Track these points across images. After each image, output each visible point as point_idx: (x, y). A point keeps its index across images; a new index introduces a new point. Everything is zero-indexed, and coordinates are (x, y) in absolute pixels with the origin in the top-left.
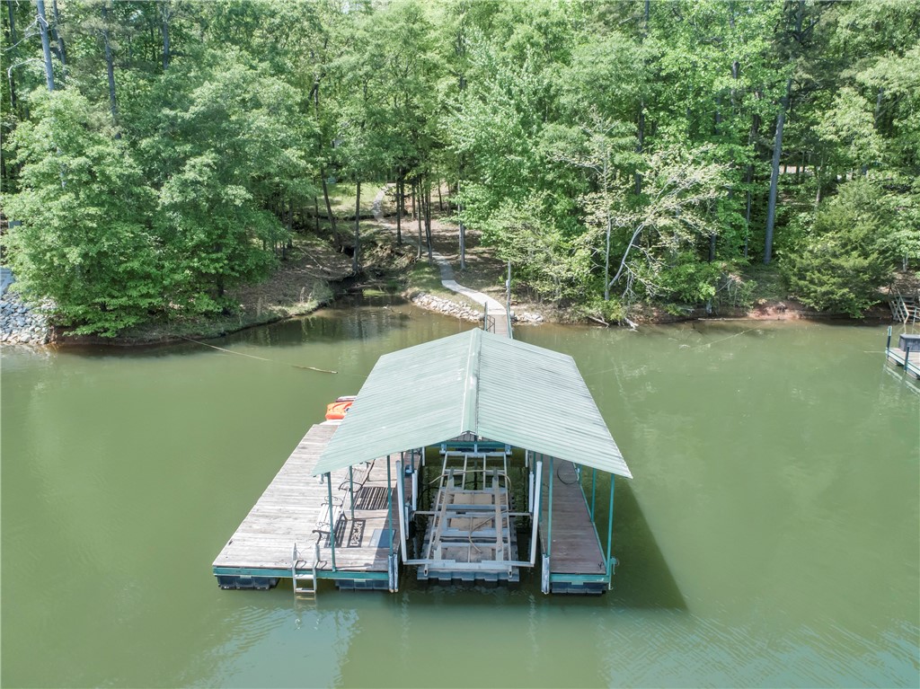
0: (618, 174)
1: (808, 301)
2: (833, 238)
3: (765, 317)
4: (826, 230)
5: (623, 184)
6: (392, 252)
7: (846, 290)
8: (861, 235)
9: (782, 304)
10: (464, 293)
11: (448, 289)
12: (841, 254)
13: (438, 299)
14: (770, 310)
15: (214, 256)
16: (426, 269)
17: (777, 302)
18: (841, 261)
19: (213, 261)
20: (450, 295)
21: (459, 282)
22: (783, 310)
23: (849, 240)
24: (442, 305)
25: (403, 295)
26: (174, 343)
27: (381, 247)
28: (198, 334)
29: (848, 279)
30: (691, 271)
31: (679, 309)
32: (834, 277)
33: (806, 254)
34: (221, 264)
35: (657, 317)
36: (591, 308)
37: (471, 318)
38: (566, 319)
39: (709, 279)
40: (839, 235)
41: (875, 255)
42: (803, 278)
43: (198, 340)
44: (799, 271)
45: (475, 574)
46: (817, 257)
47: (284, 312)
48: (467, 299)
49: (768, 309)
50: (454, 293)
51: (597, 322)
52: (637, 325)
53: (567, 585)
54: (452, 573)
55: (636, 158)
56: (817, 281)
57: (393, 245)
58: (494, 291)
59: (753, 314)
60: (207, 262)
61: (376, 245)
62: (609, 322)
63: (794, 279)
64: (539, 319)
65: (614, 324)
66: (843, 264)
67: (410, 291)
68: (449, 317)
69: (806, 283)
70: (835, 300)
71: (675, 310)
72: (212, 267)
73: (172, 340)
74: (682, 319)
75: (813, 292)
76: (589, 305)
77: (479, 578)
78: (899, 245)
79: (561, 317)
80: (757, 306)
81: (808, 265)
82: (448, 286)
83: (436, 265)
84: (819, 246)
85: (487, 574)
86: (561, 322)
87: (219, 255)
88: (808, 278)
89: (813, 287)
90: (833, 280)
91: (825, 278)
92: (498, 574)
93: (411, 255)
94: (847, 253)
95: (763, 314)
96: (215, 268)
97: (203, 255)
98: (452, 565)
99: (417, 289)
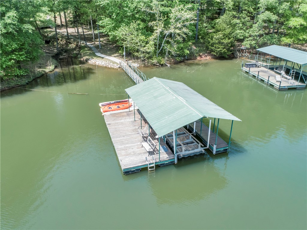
0: (162, 15)
1: (214, 53)
2: (221, 34)
3: (202, 59)
4: (219, 31)
5: (163, 18)
6: (66, 42)
7: (225, 50)
8: (228, 33)
9: (206, 54)
10: (106, 57)
11: (99, 57)
12: (223, 39)
13: (98, 61)
14: (203, 56)
15: (21, 53)
16: (86, 49)
17: (205, 54)
18: (223, 41)
19: (21, 55)
20: (101, 59)
21: (102, 53)
22: (206, 56)
23: (225, 34)
24: (101, 63)
25: (82, 59)
26: (9, 89)
27: (61, 40)
28: (18, 85)
29: (225, 46)
30: (182, 46)
31: (180, 58)
32: (222, 46)
33: (214, 39)
34: (24, 56)
35: (173, 62)
36: (153, 60)
37: (115, 67)
38: (146, 65)
39: (187, 48)
40: (222, 33)
41: (232, 39)
42: (213, 46)
43: (18, 87)
44: (211, 44)
45: (194, 153)
46: (217, 40)
47: (44, 71)
48: (109, 60)
49: (202, 56)
50: (103, 58)
51: (156, 65)
52: (170, 65)
53: (220, 151)
54: (188, 155)
55: (167, 9)
56: (217, 47)
57: (66, 39)
58: (117, 56)
59: (198, 58)
60: (18, 56)
61: (58, 39)
62: (161, 65)
63: (210, 47)
64: (138, 66)
65: (162, 65)
66: (224, 42)
67: (85, 58)
68: (106, 67)
69: (214, 48)
70: (222, 53)
71: (178, 59)
72: (21, 58)
73: (8, 88)
74: (181, 62)
75: (216, 51)
76: (152, 59)
77: (195, 154)
78: (237, 35)
79: (145, 64)
80: (200, 55)
81: (214, 42)
82: (99, 55)
83: (88, 47)
84: (218, 36)
85: (196, 153)
86: (145, 66)
87: (23, 53)
88: (215, 46)
89: (216, 49)
90: (221, 47)
91: (219, 46)
92: (200, 152)
93: (75, 43)
94: (224, 38)
95: (201, 58)
96: (22, 58)
97: (17, 53)
98: (187, 152)
99: (87, 57)
